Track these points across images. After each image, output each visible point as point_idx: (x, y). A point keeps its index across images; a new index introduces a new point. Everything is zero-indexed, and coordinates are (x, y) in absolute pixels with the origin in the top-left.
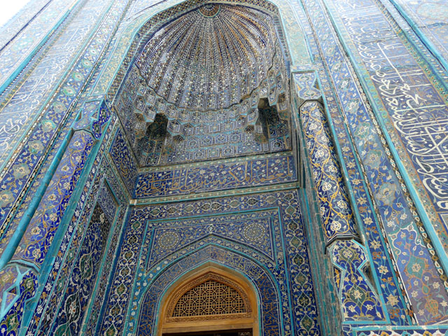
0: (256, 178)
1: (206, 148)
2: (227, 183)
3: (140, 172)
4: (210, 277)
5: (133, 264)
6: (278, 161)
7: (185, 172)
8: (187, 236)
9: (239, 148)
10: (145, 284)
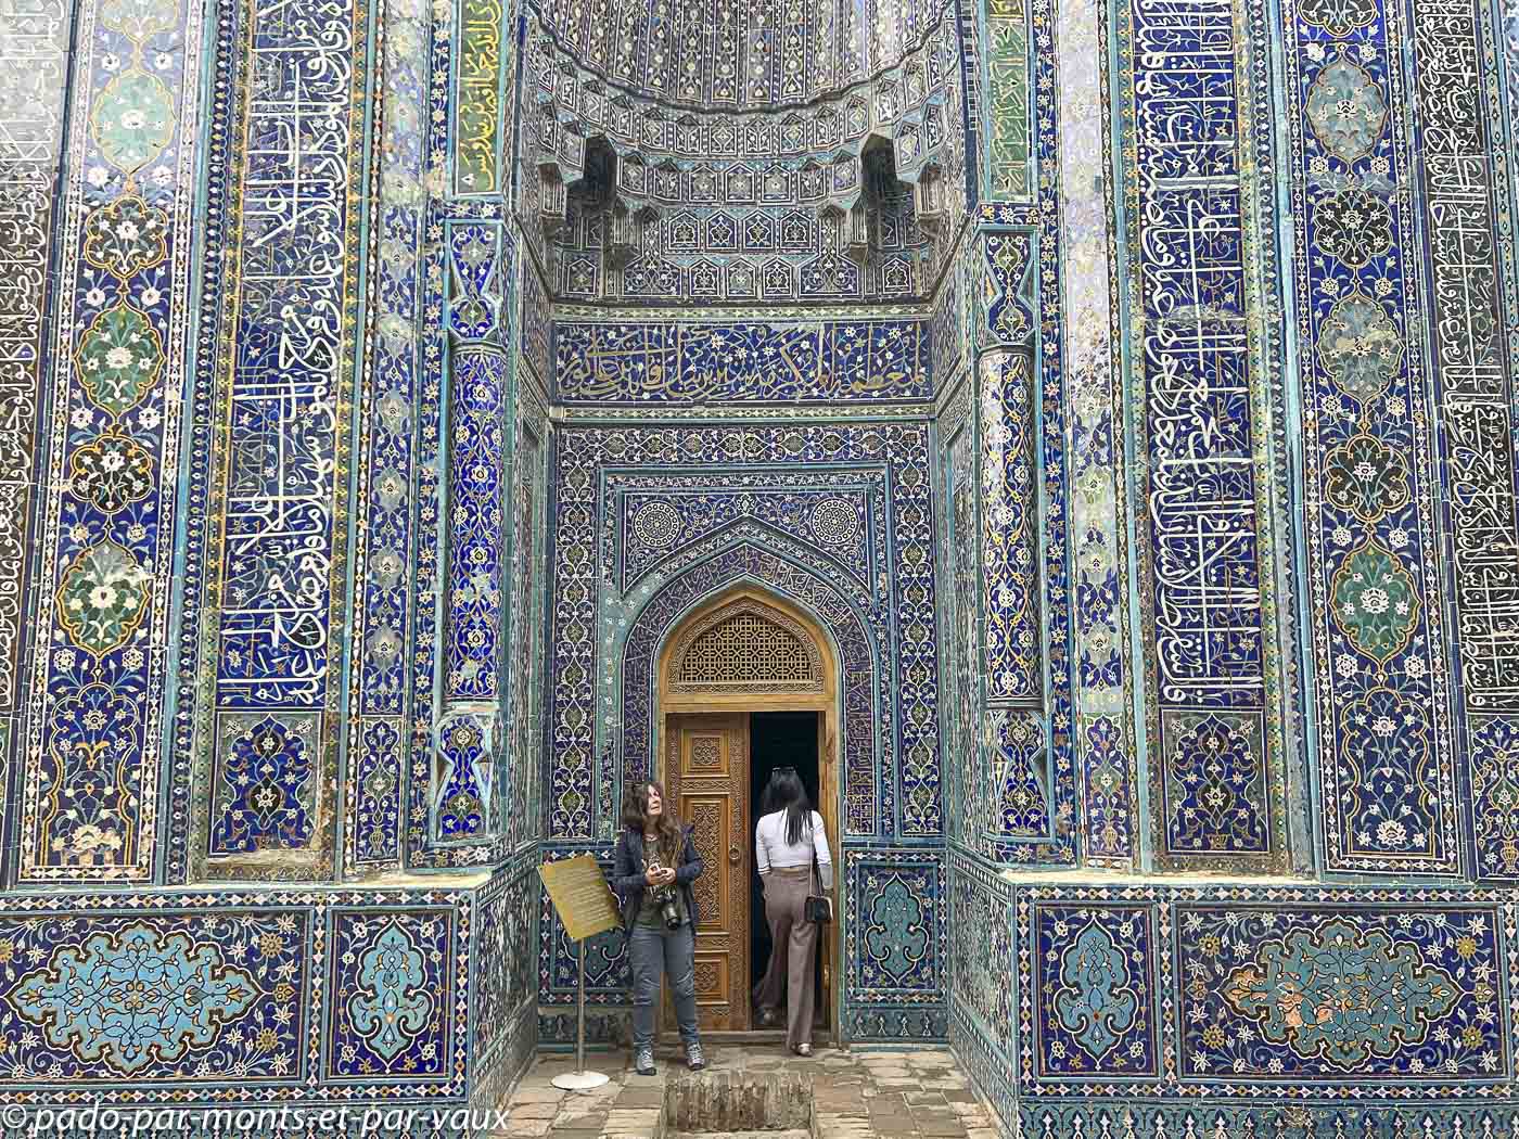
0: (842, 378)
1: (720, 259)
2: (775, 384)
3: (554, 316)
4: (744, 607)
5: (589, 575)
6: (895, 333)
7: (675, 336)
8: (695, 516)
9: (805, 273)
10: (622, 623)
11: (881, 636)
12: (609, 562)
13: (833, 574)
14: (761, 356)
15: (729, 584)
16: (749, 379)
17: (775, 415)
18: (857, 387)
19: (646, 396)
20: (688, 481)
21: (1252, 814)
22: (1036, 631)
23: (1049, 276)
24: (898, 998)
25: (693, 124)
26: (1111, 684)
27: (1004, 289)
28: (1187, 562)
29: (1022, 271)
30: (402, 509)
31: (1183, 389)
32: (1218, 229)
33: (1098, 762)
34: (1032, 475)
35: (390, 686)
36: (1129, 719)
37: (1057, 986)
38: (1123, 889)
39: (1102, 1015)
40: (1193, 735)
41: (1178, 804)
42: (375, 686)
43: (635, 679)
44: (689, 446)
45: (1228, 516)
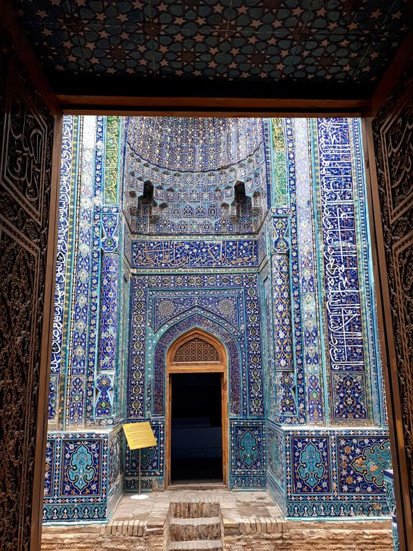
0: (229, 259)
1: (188, 220)
2: (206, 261)
3: (133, 239)
4: (196, 336)
5: (143, 325)
6: (246, 244)
7: (173, 245)
8: (179, 305)
9: (216, 225)
10: (154, 342)
11: (242, 346)
12: (150, 321)
13: (226, 325)
14: (202, 251)
15: (190, 328)
16: (198, 259)
17: (206, 271)
18: (233, 262)
19: (163, 265)
20: (177, 293)
21: (361, 406)
22: (291, 346)
23: (294, 231)
24: (249, 473)
25: (179, 175)
26: (316, 364)
27: (279, 235)
28: (339, 324)
29: (285, 229)
30: (86, 307)
31: (336, 268)
32: (347, 217)
33: (312, 389)
34: (289, 295)
35: (81, 365)
36: (321, 376)
37: (298, 464)
38: (319, 431)
39: (314, 473)
40: (342, 380)
41: (337, 403)
42: (76, 365)
43: (159, 362)
44: (178, 281)
45: (352, 309)
